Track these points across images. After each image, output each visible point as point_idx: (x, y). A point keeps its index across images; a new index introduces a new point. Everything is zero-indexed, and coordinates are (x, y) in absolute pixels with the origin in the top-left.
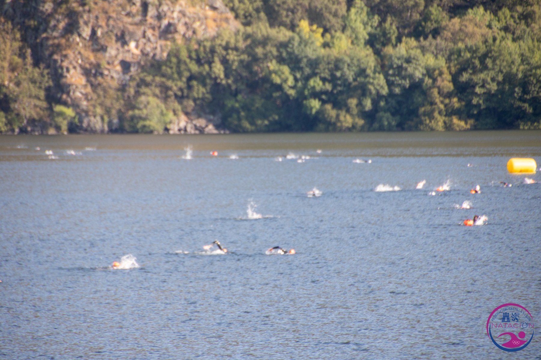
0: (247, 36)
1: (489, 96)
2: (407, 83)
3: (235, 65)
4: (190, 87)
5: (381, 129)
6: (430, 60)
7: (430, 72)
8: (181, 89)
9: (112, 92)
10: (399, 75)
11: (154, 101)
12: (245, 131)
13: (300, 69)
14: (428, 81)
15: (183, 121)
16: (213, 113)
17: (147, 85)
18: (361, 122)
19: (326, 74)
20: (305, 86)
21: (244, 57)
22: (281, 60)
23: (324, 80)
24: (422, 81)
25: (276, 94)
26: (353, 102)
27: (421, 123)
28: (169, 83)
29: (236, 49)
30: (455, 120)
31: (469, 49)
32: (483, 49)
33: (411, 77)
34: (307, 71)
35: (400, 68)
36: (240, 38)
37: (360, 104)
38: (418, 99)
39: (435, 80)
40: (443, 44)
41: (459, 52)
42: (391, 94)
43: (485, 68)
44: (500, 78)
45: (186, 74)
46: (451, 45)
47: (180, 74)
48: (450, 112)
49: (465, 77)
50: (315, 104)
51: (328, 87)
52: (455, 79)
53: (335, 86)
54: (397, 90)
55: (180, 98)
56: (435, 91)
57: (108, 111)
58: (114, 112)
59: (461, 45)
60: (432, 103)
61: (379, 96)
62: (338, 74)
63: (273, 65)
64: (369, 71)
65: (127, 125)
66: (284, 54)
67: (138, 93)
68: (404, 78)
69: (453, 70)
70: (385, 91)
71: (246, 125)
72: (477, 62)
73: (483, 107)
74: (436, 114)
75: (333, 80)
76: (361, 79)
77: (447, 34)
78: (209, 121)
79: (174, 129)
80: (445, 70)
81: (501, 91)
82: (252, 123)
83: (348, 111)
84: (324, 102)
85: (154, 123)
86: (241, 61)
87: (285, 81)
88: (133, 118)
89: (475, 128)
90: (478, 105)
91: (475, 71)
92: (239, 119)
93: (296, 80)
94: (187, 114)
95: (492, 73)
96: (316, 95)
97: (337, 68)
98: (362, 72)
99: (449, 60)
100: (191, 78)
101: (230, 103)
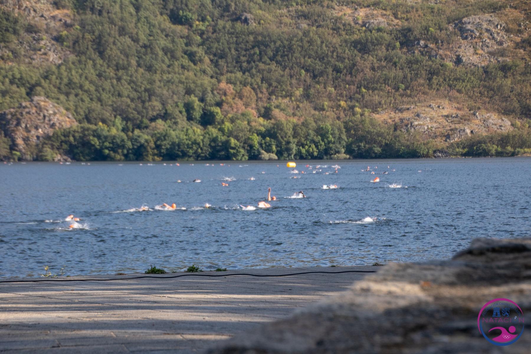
0: (82, 127)
1: (167, 149)
2: (139, 145)
3: (78, 138)
4: (61, 145)
5: (130, 160)
6: (146, 137)
7: (146, 141)
8: (58, 146)
9: (33, 147)
10: (136, 142)
11: (49, 150)
12: (81, 161)
13: (101, 139)
14: (146, 144)
15: (59, 157)
16: (70, 154)
17: (46, 144)
18: (123, 158)
19: (110, 141)
20: (103, 145)
21: (81, 135)
22: (94, 136)
23: (109, 143)
24: (144, 144)
25: (93, 148)
26: (120, 151)
27: (144, 158)
28: (54, 144)
29: (78, 132)
30: (156, 157)
31: (158, 133)
32: (164, 133)
33: (140, 142)
34: (104, 140)
35: (136, 139)
36: (79, 128)
37: (122, 152)
38: (143, 150)
39: (148, 143)
40: (150, 131)
41: (155, 134)
42: (133, 148)
43: (165, 140)
44: (170, 143)
45: (60, 140)
46: (152, 132)
47: (58, 140)
48: (154, 155)
49: (159, 143)
50: (107, 151)
51: (111, 145)
52: (155, 143)
53: (113, 145)
54: (135, 147)
55: (58, 149)
56: (149, 148)
57: (32, 153)
58: (34, 154)
59: (156, 132)
60: (148, 152)
61: (129, 149)
62: (115, 141)
63: (91, 138)
64: (126, 140)
65: (39, 159)
66: (96, 134)
67: (43, 147)
68: (138, 143)
69: (155, 140)
70: (131, 147)
71: (82, 158)
72: (162, 138)
73: (165, 153)
74: (149, 155)
75: (113, 143)
76: (122, 143)
77: (151, 128)
78: (69, 157)
79: (56, 159)
80: (152, 140)
81: (171, 148)
82: (84, 158)
83: (118, 154)
84: (109, 151)
85: (49, 157)
86: (80, 136)
87: (96, 143)
88: (41, 156)
89: (163, 160)
90: (163, 153)
91: (162, 141)
92: (79, 156)
93: (100, 143)
94: (60, 154)
95: (168, 142)
96: (107, 148)
97: (114, 139)
98: (123, 140)
99: (152, 137)
100: (62, 142)
101: (76, 151)
